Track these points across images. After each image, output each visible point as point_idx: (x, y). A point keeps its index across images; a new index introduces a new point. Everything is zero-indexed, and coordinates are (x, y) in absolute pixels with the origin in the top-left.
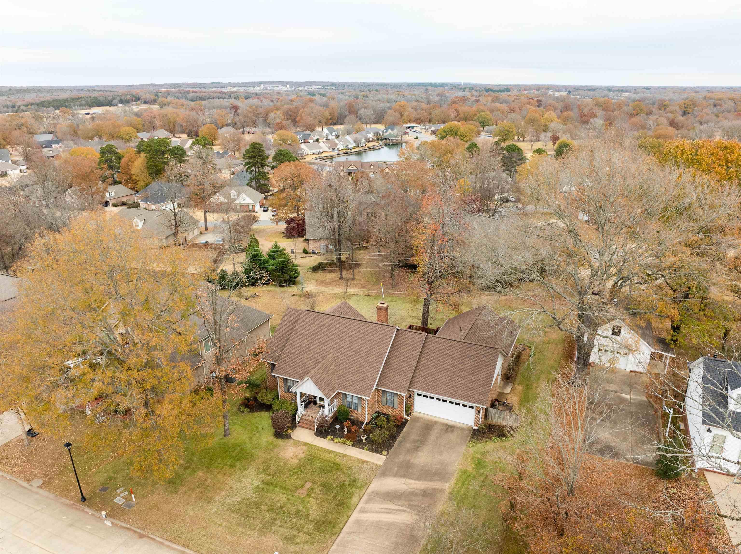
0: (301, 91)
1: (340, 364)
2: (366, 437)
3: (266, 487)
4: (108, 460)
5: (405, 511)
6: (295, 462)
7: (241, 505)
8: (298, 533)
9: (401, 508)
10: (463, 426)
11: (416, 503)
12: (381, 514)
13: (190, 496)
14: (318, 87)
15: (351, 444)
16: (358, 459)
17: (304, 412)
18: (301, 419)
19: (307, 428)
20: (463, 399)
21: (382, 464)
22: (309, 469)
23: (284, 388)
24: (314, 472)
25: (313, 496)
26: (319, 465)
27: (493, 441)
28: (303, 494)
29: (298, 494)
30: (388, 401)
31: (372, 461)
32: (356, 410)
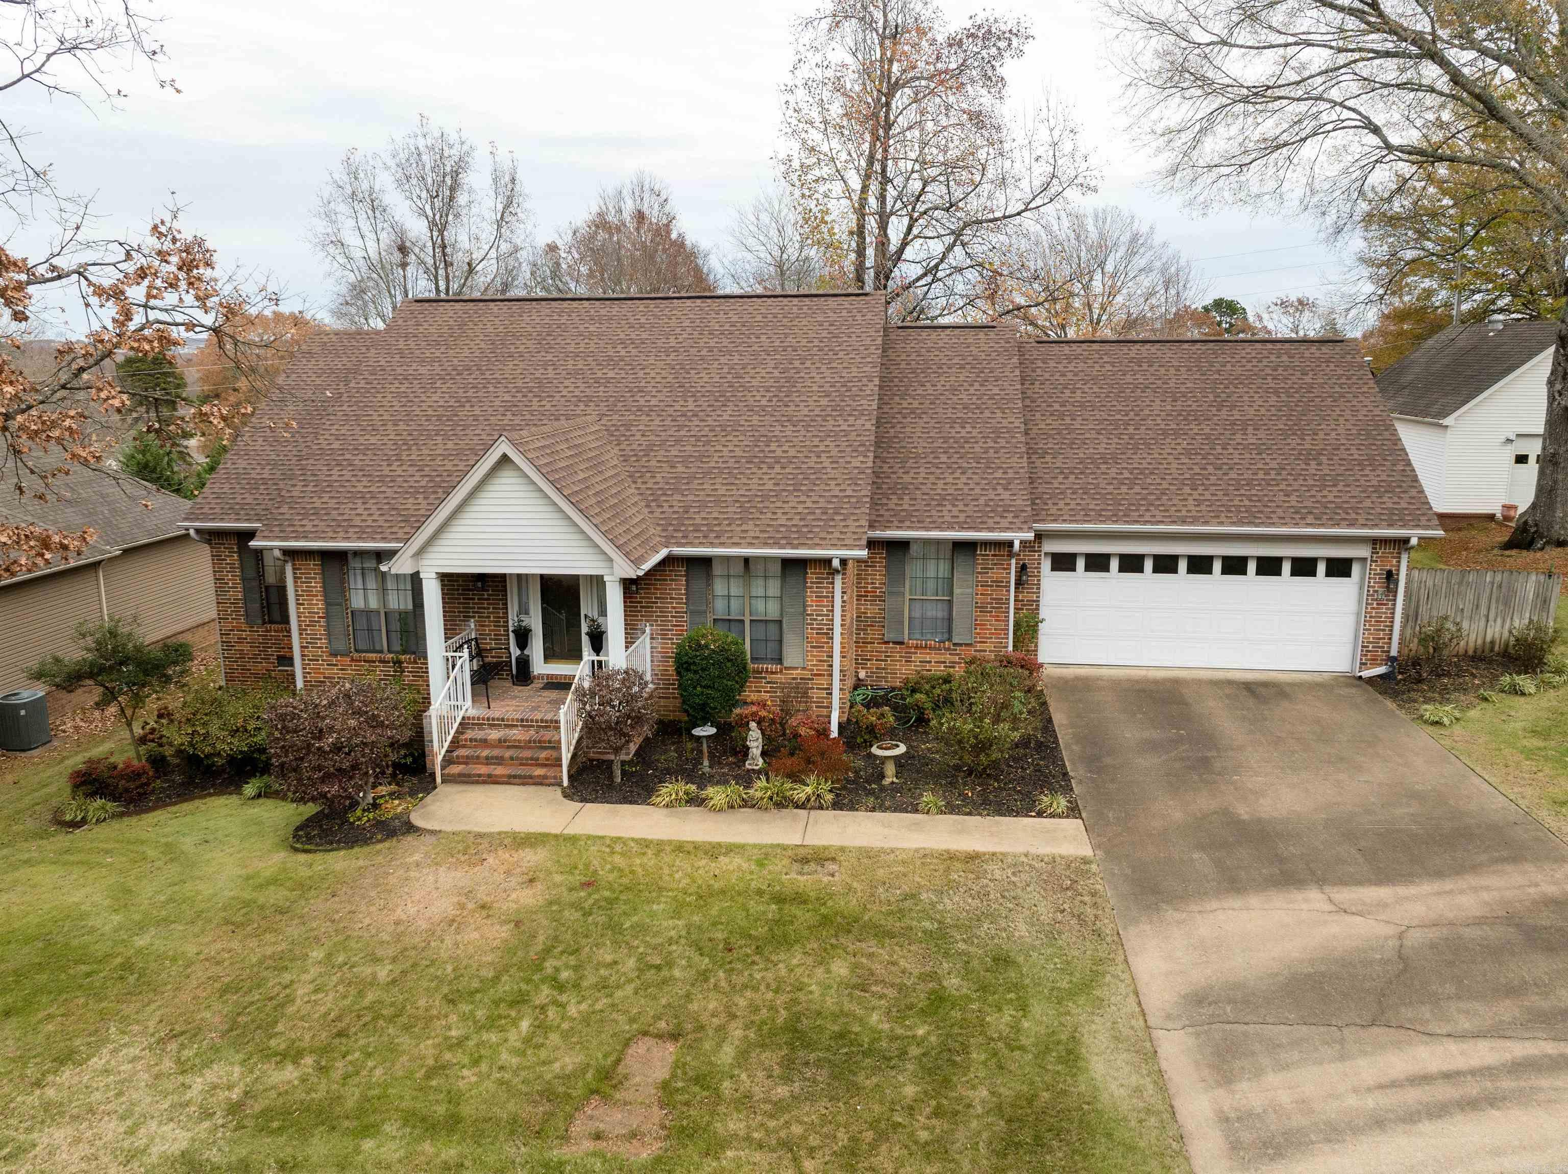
2: (903, 751)
9: (1519, 1049)
10: (1304, 677)
12: (1426, 1127)
15: (828, 798)
17: (468, 708)
18: (455, 744)
19: (512, 780)
21: (1087, 852)
22: (609, 958)
23: (328, 628)
24: (658, 968)
25: (735, 1125)
26: (673, 927)
27: (1516, 691)
28: (633, 1135)
29: (588, 1145)
30: (917, 614)
31: (1020, 849)
32: (780, 660)
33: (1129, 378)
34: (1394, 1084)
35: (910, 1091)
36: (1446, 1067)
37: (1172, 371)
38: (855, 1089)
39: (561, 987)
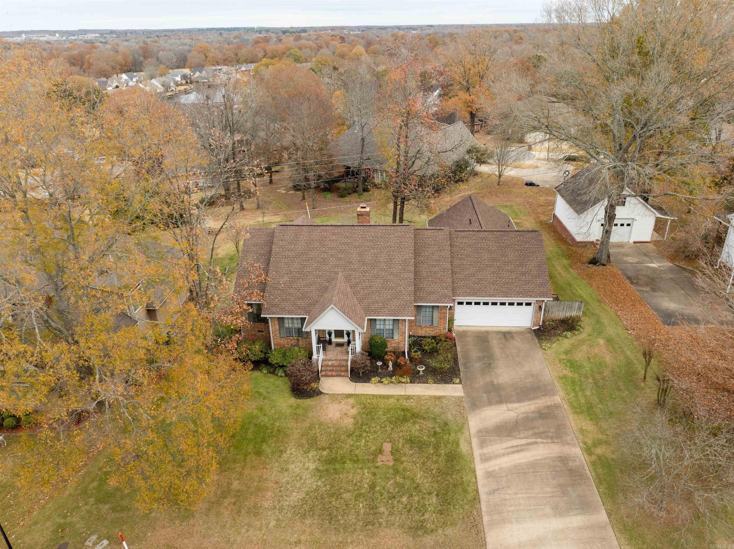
0: (75, 40)
1: (357, 284)
2: (424, 368)
3: (331, 467)
4: (40, 500)
5: (536, 443)
6: (349, 422)
7: (310, 502)
8: (423, 515)
9: (529, 440)
10: (519, 329)
11: (541, 430)
12: (510, 455)
13: (219, 513)
14: (95, 35)
15: (409, 381)
16: (431, 397)
17: (322, 357)
18: (323, 366)
19: (337, 376)
20: (521, 295)
21: (463, 395)
22: (374, 426)
23: (280, 332)
24: (384, 427)
25: (404, 459)
26: (384, 418)
27: (566, 337)
28: (388, 461)
29: (381, 463)
30: (424, 319)
31: (449, 394)
32: (393, 338)
33: (479, 245)
34: (508, 448)
35: (432, 451)
36: (517, 444)
37: (491, 243)
38: (423, 451)
39: (367, 432)
